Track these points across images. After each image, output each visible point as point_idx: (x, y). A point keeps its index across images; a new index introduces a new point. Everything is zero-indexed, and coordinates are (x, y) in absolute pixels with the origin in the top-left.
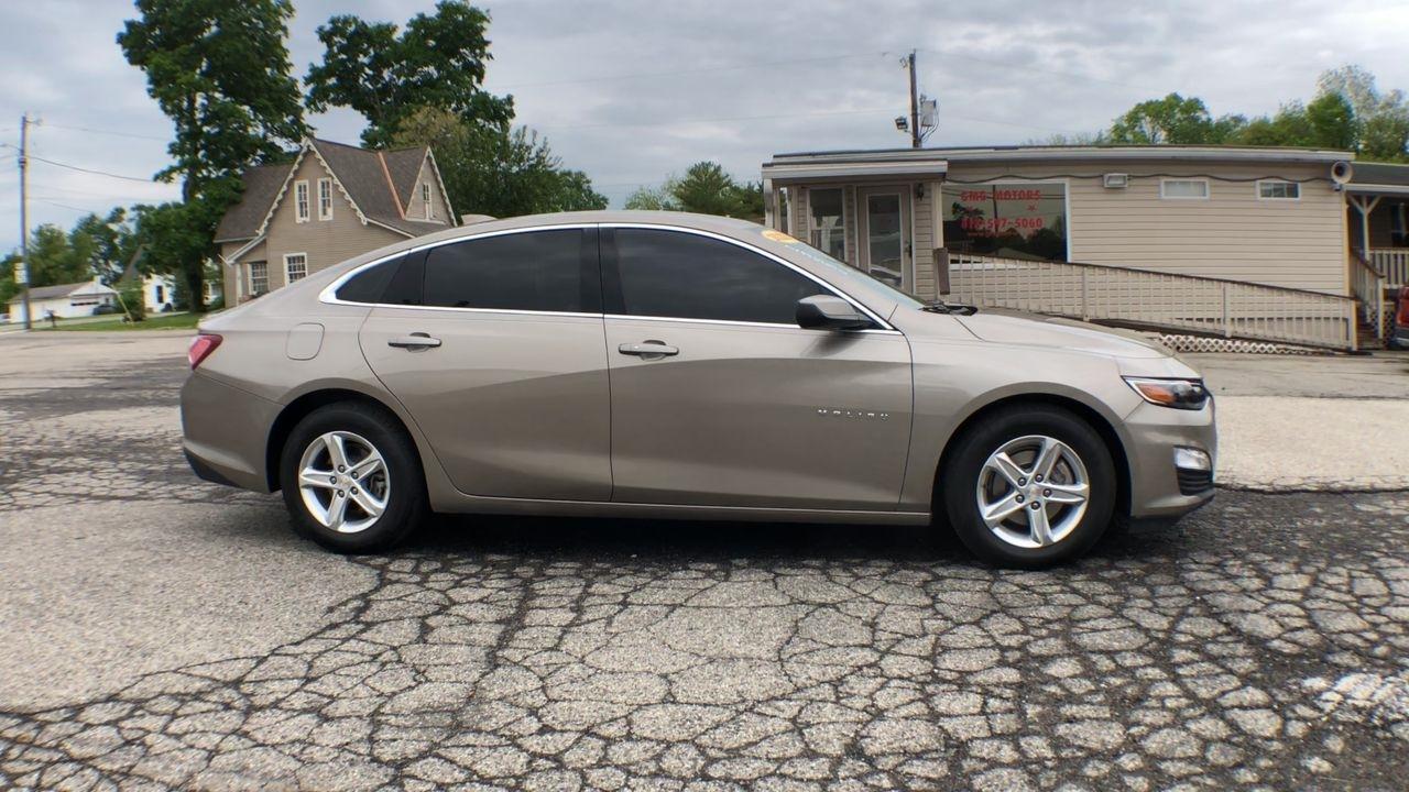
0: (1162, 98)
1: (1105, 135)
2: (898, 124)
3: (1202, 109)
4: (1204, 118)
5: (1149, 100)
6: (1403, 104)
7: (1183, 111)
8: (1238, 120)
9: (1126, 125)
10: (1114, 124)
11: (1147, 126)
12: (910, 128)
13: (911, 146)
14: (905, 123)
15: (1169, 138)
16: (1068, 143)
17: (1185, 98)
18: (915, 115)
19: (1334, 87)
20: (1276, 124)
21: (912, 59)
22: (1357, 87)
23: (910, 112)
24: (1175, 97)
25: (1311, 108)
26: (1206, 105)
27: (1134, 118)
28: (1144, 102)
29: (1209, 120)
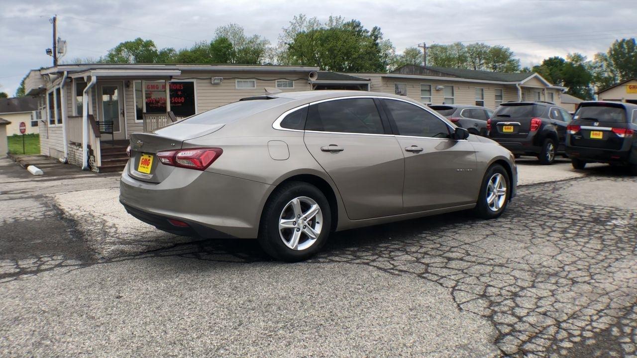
0: (133, 40)
1: (103, 58)
2: (47, 52)
3: (153, 45)
4: (154, 49)
5: (126, 41)
6: (258, 41)
7: (143, 46)
8: (171, 50)
9: (114, 53)
10: (108, 53)
11: (124, 54)
12: (53, 55)
13: (52, 64)
14: (51, 52)
15: (136, 59)
16: (82, 63)
17: (145, 40)
18: (55, 47)
19: (223, 35)
20: (191, 52)
21: (55, 19)
22: (235, 34)
23: (53, 46)
24: (140, 40)
25: (212, 44)
26: (155, 43)
27: (119, 50)
28: (124, 42)
29: (156, 50)
